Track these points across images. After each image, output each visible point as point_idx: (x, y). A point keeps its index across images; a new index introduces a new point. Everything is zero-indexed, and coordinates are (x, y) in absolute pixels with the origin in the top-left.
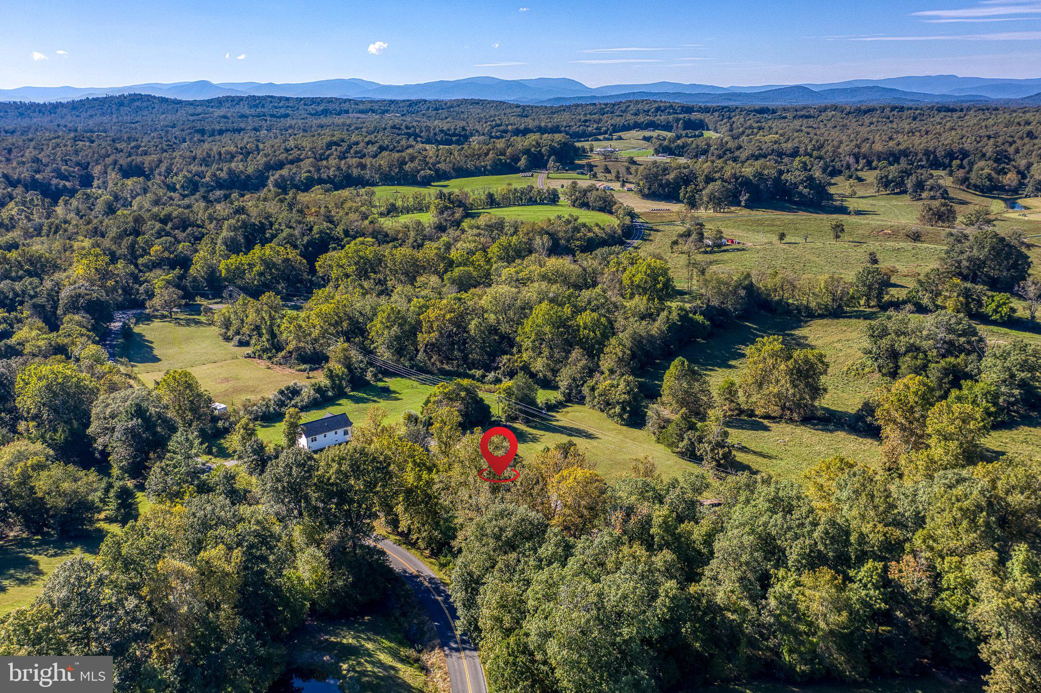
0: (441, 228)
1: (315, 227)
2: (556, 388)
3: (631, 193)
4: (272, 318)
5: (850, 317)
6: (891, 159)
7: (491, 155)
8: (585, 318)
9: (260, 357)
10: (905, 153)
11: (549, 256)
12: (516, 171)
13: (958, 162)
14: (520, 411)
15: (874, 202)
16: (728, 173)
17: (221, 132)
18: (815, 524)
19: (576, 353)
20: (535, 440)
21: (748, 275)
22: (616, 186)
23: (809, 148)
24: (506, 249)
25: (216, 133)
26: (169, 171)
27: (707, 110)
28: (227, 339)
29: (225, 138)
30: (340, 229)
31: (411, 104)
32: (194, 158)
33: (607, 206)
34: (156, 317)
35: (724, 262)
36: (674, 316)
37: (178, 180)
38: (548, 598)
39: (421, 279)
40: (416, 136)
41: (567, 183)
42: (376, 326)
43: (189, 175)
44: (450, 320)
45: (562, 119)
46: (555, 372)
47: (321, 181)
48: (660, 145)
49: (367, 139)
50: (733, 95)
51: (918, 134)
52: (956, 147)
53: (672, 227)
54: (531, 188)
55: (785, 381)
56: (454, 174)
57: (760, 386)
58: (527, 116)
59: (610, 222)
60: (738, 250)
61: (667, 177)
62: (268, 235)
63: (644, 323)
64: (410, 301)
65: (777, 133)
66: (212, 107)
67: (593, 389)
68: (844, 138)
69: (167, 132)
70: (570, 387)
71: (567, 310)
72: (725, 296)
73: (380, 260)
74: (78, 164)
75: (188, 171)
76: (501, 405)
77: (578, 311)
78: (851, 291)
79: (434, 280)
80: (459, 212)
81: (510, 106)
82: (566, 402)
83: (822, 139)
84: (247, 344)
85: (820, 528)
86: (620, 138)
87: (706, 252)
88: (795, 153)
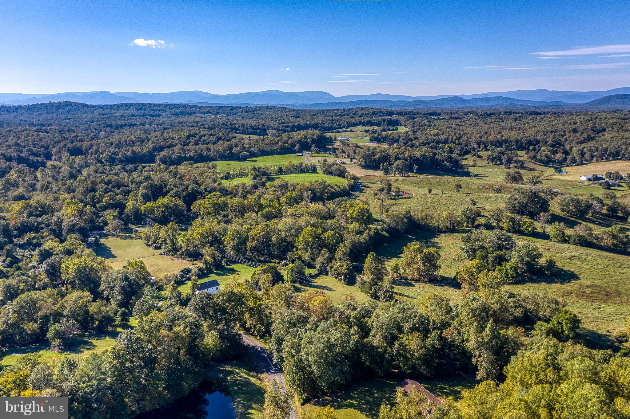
0: (255, 187)
1: (190, 187)
2: (314, 268)
3: (356, 166)
4: (173, 235)
5: (459, 232)
6: (498, 145)
7: (280, 144)
8: (329, 234)
9: (167, 254)
10: (506, 141)
11: (311, 202)
12: (294, 152)
13: (533, 146)
14: (297, 277)
15: (486, 169)
16: (407, 154)
17: (122, 126)
18: (415, 316)
19: (324, 251)
20: (304, 291)
21: (409, 212)
22: (348, 161)
23: (454, 138)
24: (289, 198)
25: (119, 127)
26: (97, 151)
27: (401, 114)
28: (149, 246)
29: (127, 130)
30: (202, 187)
31: (232, 108)
32: (112, 144)
33: (342, 173)
34: (109, 235)
35: (399, 204)
36: (372, 232)
37: (104, 157)
38: (309, 343)
39: (247, 215)
40: (237, 129)
41: (321, 160)
42: (227, 239)
43: (110, 154)
44: (263, 236)
45: (319, 119)
46: (314, 260)
47: (186, 159)
48: (373, 136)
49: (210, 133)
50: (418, 102)
51: (514, 130)
52: (532, 138)
53: (376, 185)
54: (302, 164)
55: (420, 263)
56: (259, 154)
57: (410, 265)
58: (299, 117)
59: (343, 183)
60: (408, 198)
61: (374, 157)
62: (164, 191)
63: (357, 236)
64: (242, 226)
65: (437, 129)
66: (114, 110)
67: (332, 268)
68: (474, 132)
69: (89, 125)
70: (321, 267)
71: (320, 230)
72: (397, 222)
73: (225, 205)
74: (42, 147)
75: (108, 152)
76: (289, 276)
77: (325, 230)
78: (459, 220)
79: (254, 215)
80: (264, 178)
81: (290, 110)
82: (319, 274)
83: (462, 133)
84: (159, 248)
85: (417, 318)
86: (352, 131)
87: (391, 199)
88: (446, 142)
